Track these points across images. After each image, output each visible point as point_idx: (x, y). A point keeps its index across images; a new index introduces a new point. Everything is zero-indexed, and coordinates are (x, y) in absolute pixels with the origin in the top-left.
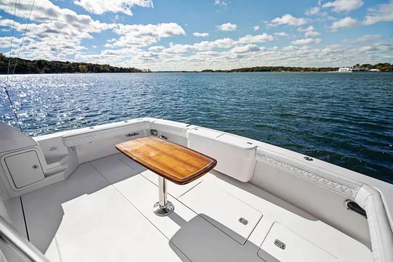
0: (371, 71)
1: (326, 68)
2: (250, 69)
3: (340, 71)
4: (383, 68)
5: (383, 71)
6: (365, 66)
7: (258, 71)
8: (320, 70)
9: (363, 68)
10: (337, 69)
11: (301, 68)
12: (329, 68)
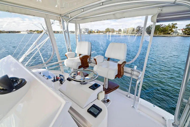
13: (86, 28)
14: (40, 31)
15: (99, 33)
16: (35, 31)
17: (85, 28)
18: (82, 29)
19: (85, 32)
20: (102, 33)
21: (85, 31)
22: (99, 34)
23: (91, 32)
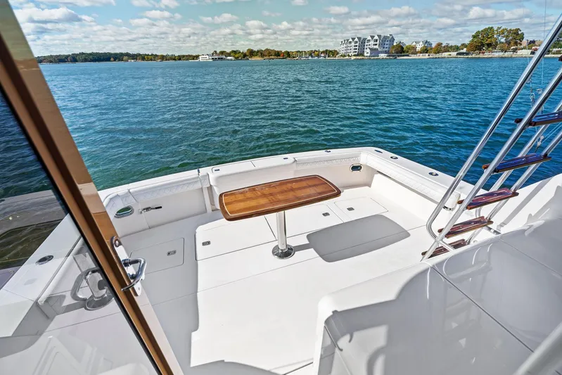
0: (228, 60)
1: (187, 56)
2: (67, 57)
3: (201, 59)
4: (237, 56)
5: (237, 58)
6: (222, 53)
7: (85, 60)
8: (180, 58)
9: (221, 56)
10: (197, 57)
11: (156, 55)
12: (189, 56)
13: (383, 35)
14: (243, 53)
15: (438, 52)
16: (229, 55)
17: (379, 36)
18: (369, 38)
19: (376, 49)
20: (454, 54)
21: (377, 47)
22: (433, 55)
23: (401, 50)
